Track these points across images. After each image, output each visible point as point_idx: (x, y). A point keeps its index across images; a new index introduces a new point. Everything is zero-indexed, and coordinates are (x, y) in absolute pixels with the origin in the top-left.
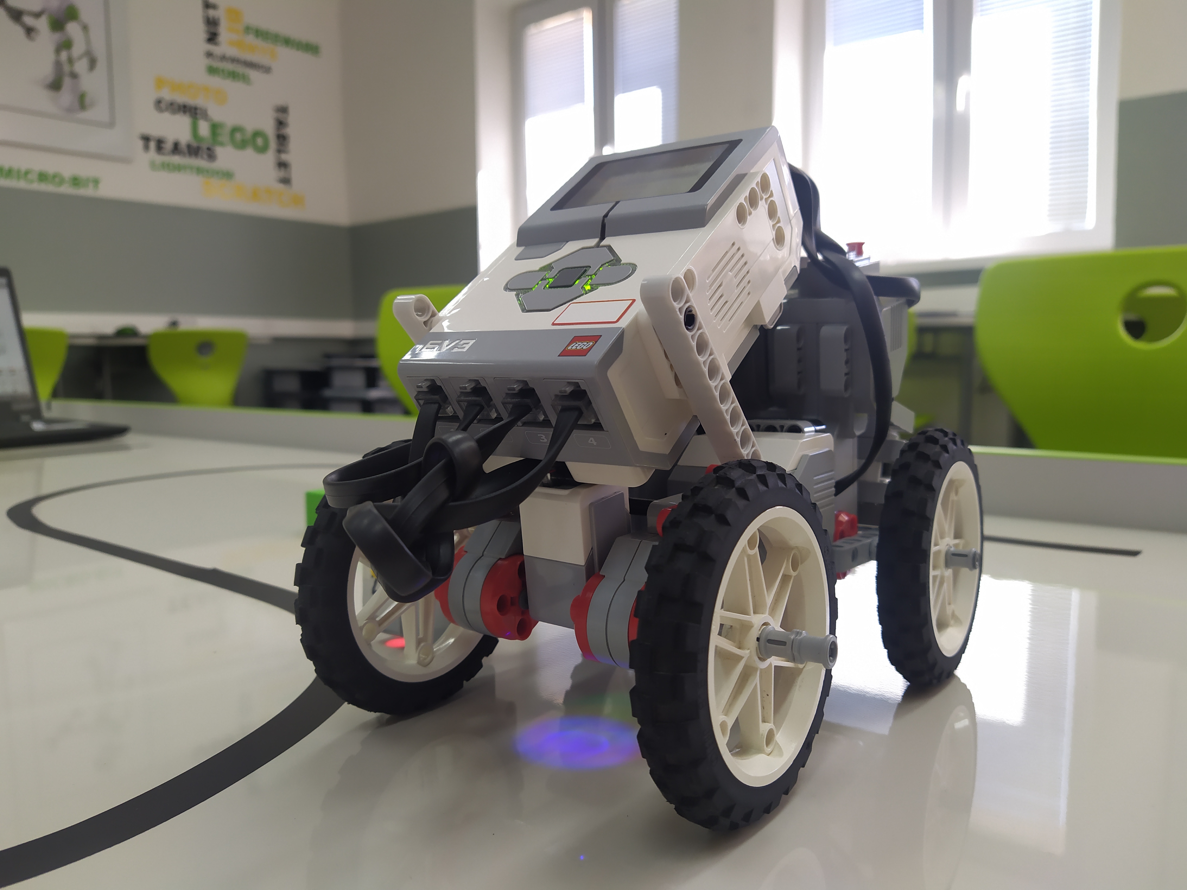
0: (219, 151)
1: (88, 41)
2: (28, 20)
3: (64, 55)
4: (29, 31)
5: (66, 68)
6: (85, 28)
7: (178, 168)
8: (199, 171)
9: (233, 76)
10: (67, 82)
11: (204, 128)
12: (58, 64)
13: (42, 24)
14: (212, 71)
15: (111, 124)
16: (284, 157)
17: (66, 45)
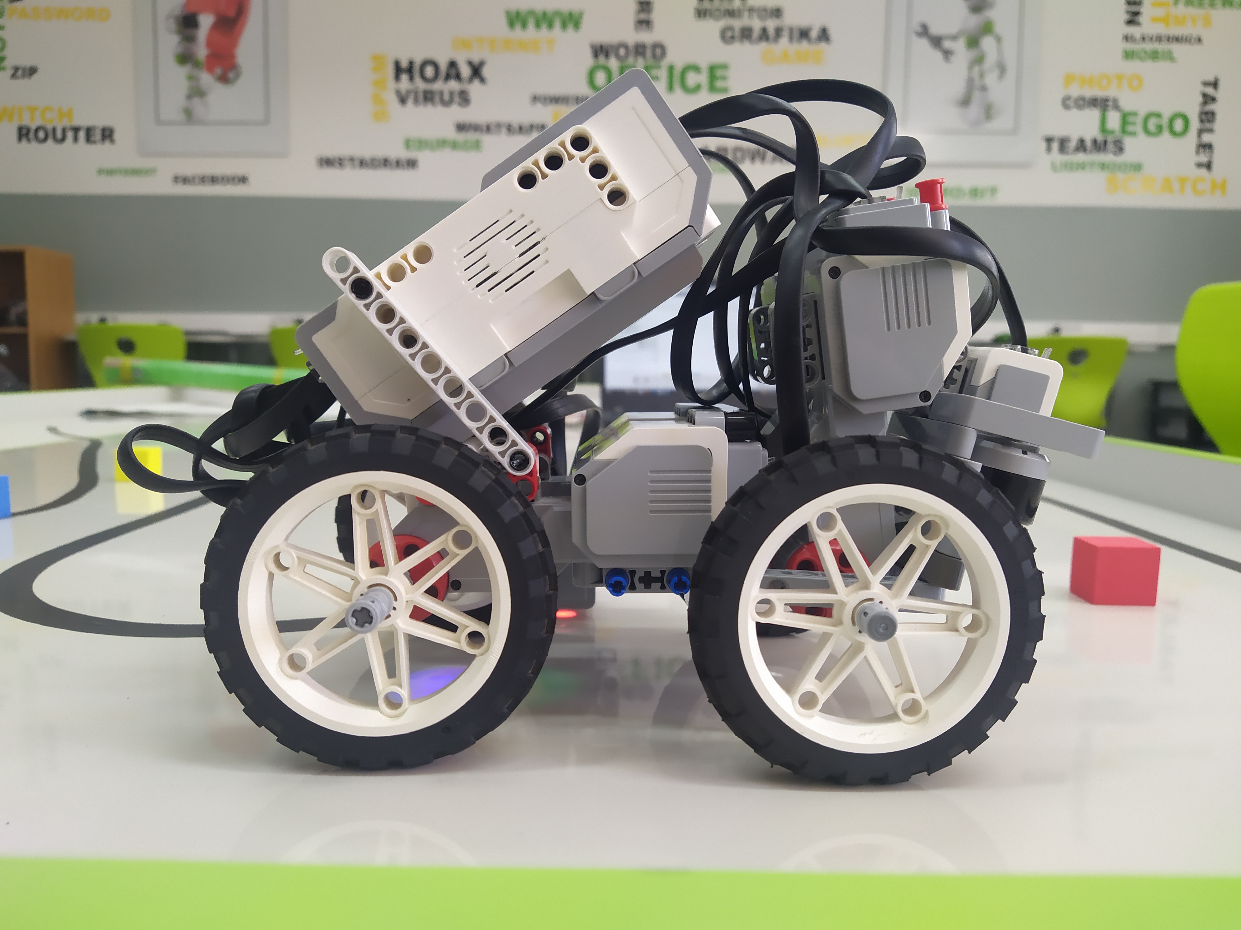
0: (1128, 142)
1: (1000, 51)
2: (947, 44)
3: (976, 70)
4: (947, 54)
5: (977, 82)
6: (999, 39)
7: (1082, 166)
8: (1103, 166)
9: (1155, 56)
10: (977, 95)
11: (1114, 120)
12: (970, 81)
13: (959, 47)
14: (1128, 55)
15: (1014, 131)
16: (1207, 138)
17: (979, 60)
